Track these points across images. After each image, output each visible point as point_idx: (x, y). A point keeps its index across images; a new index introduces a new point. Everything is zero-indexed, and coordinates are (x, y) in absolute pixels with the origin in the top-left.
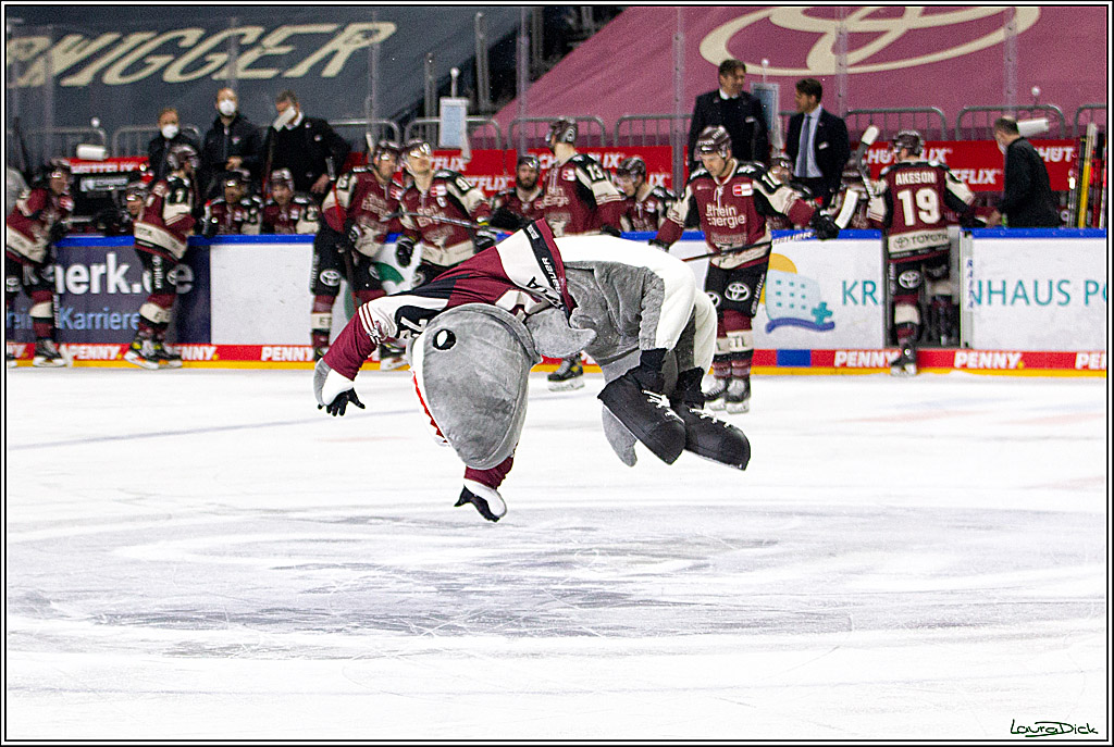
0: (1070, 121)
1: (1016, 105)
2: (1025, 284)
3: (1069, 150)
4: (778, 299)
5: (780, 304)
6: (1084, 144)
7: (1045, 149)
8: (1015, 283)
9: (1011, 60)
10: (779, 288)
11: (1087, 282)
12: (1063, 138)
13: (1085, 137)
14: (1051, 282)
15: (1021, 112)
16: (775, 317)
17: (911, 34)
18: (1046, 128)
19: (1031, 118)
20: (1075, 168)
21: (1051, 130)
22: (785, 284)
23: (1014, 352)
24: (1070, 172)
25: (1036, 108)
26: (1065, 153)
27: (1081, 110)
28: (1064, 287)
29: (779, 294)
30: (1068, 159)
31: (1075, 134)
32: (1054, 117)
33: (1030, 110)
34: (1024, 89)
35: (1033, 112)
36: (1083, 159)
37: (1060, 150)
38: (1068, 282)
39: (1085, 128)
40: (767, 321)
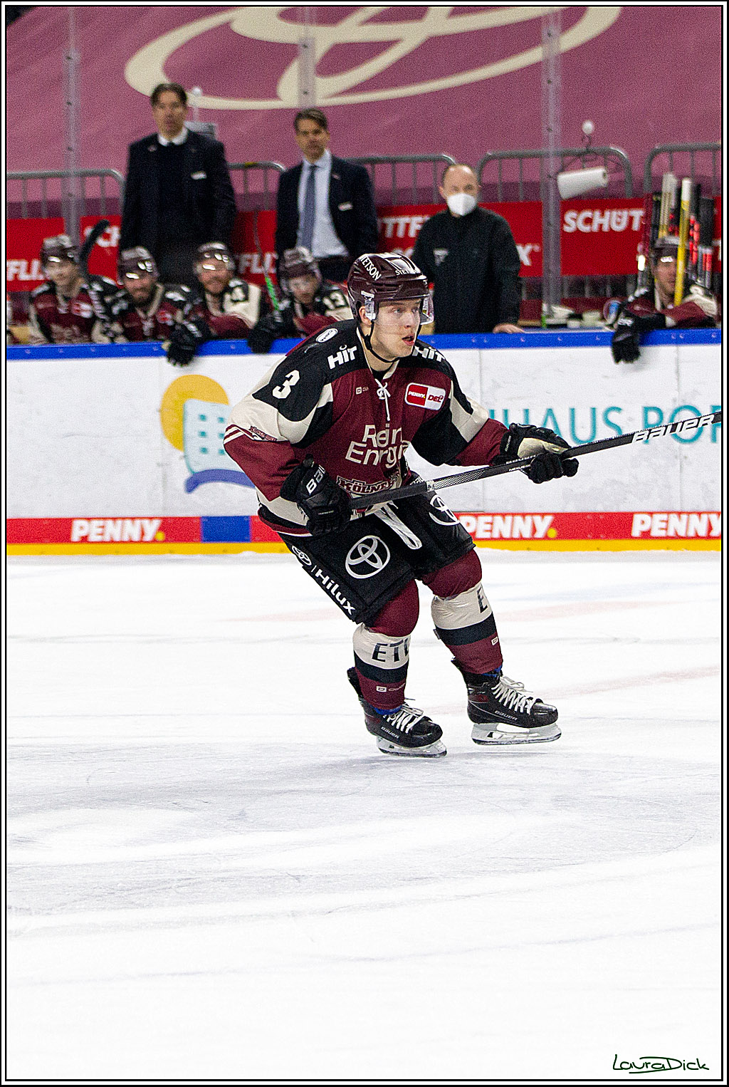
0: (639, 172)
1: (560, 149)
2: (557, 413)
3: (638, 214)
4: (203, 442)
5: (204, 450)
6: (658, 204)
7: (603, 215)
8: (544, 412)
9: (553, 83)
10: (203, 426)
11: (647, 410)
12: (629, 196)
13: (659, 193)
14: (594, 410)
15: (569, 158)
16: (198, 469)
17: (433, 44)
18: (603, 182)
19: (583, 168)
20: (646, 239)
21: (609, 184)
22: (212, 420)
23: (543, 515)
24: (640, 247)
25: (588, 152)
26: (631, 219)
27: (654, 154)
28: (613, 417)
29: (203, 434)
30: (636, 226)
31: (647, 189)
32: (615, 165)
33: (579, 155)
34: (570, 123)
35: (584, 158)
36: (657, 227)
37: (625, 214)
38: (619, 410)
39: (658, 181)
40: (187, 475)
